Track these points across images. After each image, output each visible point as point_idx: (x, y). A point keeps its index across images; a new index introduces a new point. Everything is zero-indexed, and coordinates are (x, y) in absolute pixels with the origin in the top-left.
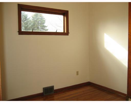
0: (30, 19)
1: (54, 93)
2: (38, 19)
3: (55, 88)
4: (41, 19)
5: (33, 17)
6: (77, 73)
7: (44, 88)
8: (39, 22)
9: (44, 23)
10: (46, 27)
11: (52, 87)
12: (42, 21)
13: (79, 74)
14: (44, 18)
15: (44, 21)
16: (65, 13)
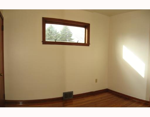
0: (59, 33)
1: (73, 98)
2: (66, 33)
3: (74, 94)
4: (69, 33)
5: (61, 32)
6: (96, 81)
7: (64, 93)
8: (67, 35)
9: (71, 37)
10: (73, 39)
11: (72, 93)
12: (70, 35)
13: (98, 82)
14: (71, 33)
15: (71, 35)
16: (86, 26)
